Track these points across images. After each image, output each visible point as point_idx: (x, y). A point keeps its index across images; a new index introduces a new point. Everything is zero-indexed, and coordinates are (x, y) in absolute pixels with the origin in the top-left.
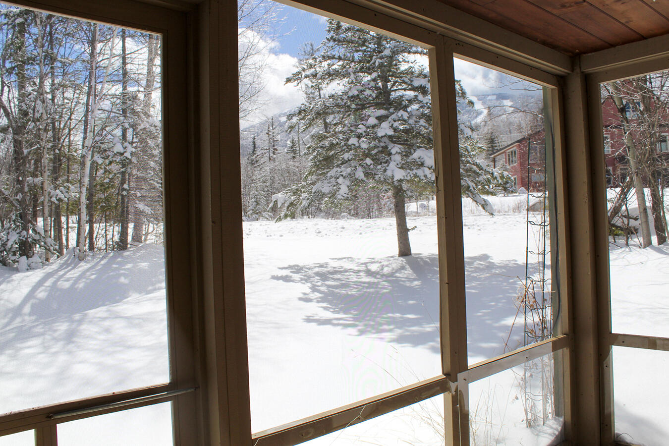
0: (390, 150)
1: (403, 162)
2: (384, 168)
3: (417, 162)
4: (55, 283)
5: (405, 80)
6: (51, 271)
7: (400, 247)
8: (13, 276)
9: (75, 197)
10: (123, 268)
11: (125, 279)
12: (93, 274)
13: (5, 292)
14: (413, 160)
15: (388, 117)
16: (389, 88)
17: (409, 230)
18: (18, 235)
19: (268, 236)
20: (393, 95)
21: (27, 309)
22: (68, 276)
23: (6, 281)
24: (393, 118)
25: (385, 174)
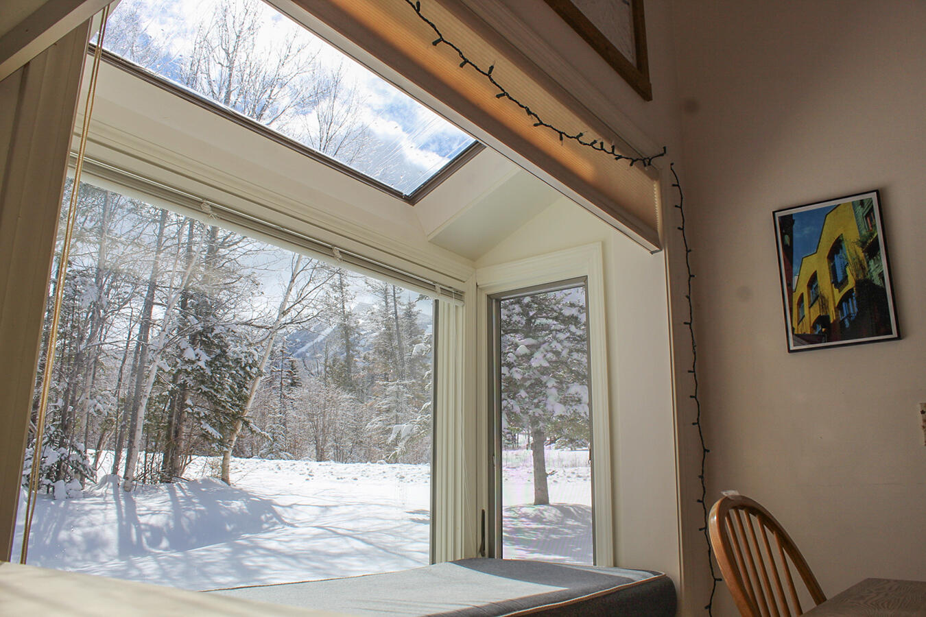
0: (545, 383)
17: (547, 474)
19: (338, 479)
24: (546, 348)
25: (546, 408)
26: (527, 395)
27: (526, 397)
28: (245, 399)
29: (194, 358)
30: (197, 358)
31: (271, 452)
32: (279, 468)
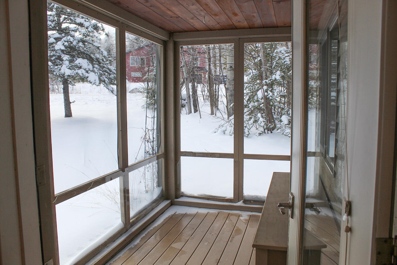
0: (62, 58)
1: (70, 65)
2: (59, 68)
3: (78, 66)
5: (71, 18)
7: (65, 112)
14: (76, 65)
15: (61, 39)
16: (61, 21)
17: (71, 103)
20: (64, 26)
24: (65, 40)
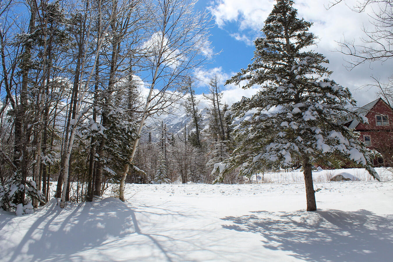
0: (315, 131)
1: (325, 140)
3: (335, 140)
4: (47, 226)
5: (314, 83)
6: (41, 216)
8: (13, 219)
9: (57, 161)
10: (98, 215)
11: (102, 224)
12: (76, 220)
13: (7, 233)
14: (332, 139)
17: (315, 191)
18: (18, 187)
19: (188, 194)
21: (26, 248)
22: (56, 220)
23: (8, 223)
24: (312, 108)
25: (317, 148)
26: (302, 140)
27: (302, 141)
28: (130, 152)
29: (97, 129)
30: (99, 129)
31: (160, 179)
32: (157, 189)
